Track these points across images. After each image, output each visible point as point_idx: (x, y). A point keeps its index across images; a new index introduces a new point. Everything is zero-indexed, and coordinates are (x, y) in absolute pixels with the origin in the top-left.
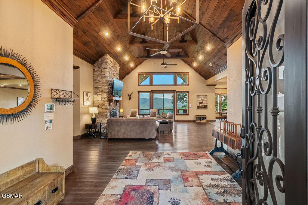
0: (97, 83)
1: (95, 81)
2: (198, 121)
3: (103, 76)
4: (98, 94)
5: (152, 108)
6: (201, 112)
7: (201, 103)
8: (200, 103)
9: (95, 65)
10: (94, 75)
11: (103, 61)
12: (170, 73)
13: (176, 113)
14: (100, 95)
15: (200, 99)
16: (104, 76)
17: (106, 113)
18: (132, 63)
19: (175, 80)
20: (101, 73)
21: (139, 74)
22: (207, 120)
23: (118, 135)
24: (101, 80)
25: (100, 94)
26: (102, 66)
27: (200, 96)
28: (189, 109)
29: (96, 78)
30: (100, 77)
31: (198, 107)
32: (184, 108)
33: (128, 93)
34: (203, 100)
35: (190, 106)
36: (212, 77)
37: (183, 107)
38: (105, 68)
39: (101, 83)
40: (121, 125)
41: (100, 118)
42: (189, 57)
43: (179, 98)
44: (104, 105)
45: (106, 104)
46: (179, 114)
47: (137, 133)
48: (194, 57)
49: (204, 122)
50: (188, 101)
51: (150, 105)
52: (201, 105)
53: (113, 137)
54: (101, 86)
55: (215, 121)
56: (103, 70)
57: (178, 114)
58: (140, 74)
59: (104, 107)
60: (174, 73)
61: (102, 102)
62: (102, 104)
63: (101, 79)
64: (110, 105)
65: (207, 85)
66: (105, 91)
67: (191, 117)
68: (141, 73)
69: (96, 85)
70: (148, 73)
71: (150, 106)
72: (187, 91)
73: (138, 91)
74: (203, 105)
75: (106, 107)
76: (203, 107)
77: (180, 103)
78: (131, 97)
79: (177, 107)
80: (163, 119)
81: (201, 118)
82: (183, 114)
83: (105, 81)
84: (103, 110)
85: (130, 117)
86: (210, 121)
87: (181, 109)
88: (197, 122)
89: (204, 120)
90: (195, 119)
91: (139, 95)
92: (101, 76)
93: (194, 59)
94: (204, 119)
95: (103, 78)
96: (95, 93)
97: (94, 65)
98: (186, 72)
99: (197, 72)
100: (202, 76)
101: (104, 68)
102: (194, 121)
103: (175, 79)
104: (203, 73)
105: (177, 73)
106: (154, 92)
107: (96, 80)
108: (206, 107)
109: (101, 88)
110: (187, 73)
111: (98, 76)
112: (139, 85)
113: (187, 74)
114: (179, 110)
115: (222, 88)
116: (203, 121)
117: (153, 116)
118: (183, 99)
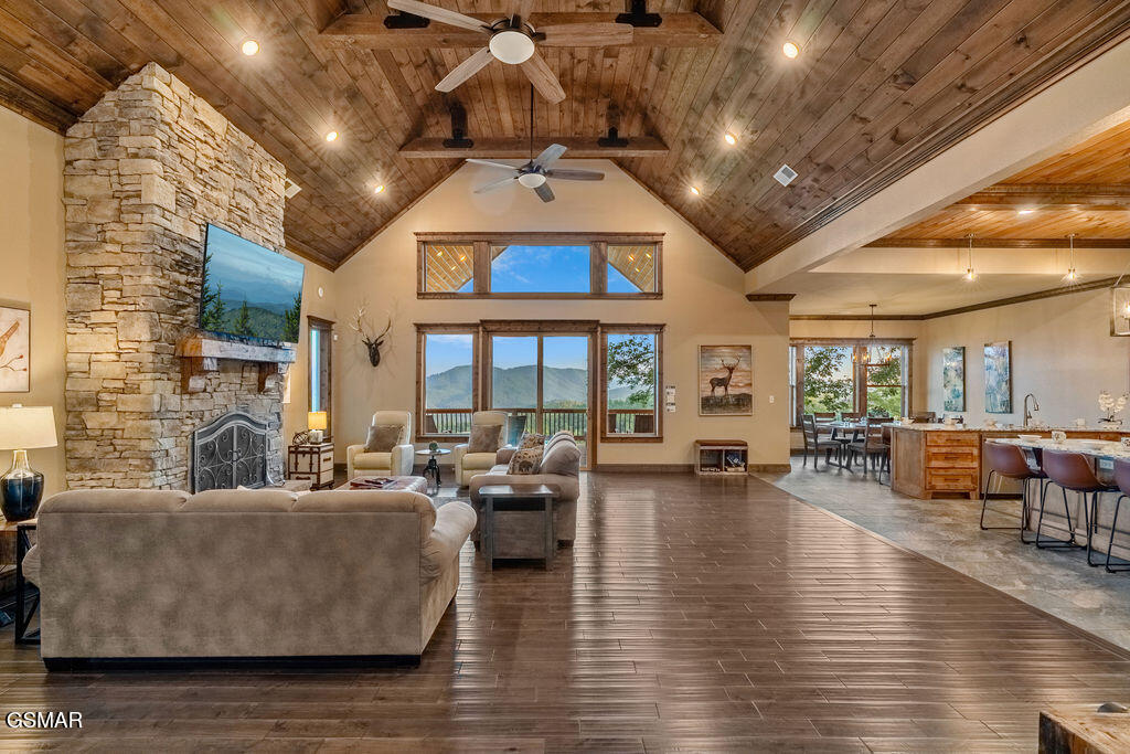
0: (87, 248)
1: (79, 236)
2: (707, 473)
3: (129, 201)
4: (95, 318)
5: (485, 408)
6: (723, 428)
7: (723, 383)
8: (716, 383)
9: (76, 131)
10: (68, 194)
11: (124, 106)
12: (573, 238)
13: (603, 432)
14: (106, 329)
15: (717, 363)
16: (132, 201)
17: (145, 445)
18: (378, 176)
19: (598, 270)
20: (116, 187)
21: (423, 238)
22: (751, 466)
23: (122, 632)
24: (115, 232)
25: (111, 317)
26: (124, 141)
27: (718, 350)
28: (665, 411)
29: (81, 219)
30: (108, 210)
31: (709, 404)
32: (637, 406)
33: (367, 331)
34: (731, 370)
35: (670, 399)
36: (779, 249)
37: (633, 399)
38: (142, 153)
39: (117, 248)
40: (149, 547)
41: (103, 475)
42: (665, 146)
43: (619, 364)
44: (136, 390)
45: (146, 387)
46: (617, 434)
47: (276, 614)
48: (692, 142)
49: (736, 478)
50: (661, 374)
51: (475, 390)
52: (720, 391)
53: (85, 648)
54: (113, 271)
55: (786, 469)
56: (127, 166)
57: (609, 435)
58: (426, 242)
59: (130, 402)
60: (592, 238)
61: (118, 369)
62: (120, 384)
63: (112, 226)
64: (185, 389)
65: (750, 297)
66: (142, 300)
67: (673, 450)
68: (434, 234)
69: (85, 260)
70: (466, 237)
71: (476, 396)
72: (656, 326)
73: (415, 324)
74: (731, 391)
75: (147, 402)
76: (732, 400)
77: (621, 383)
78: (383, 351)
79: (604, 402)
80: (519, 479)
81: (720, 455)
82: (632, 434)
83: (139, 237)
84: (130, 423)
85: (366, 451)
86: (765, 469)
87: (626, 412)
88: (703, 480)
89: (738, 465)
90: (696, 460)
91: (419, 342)
92: (115, 203)
93: (689, 154)
94: (736, 461)
95: (125, 217)
96: (75, 315)
97: (71, 132)
98: (653, 235)
99: (702, 232)
100: (728, 254)
101: (136, 156)
102: (688, 471)
103: (595, 266)
104: (736, 231)
105: (603, 238)
106: (494, 328)
107: (80, 229)
108: (743, 402)
109: (112, 284)
110: (656, 239)
111: (92, 203)
112: (421, 295)
113: (654, 241)
114: (618, 415)
115: (810, 318)
116: (731, 472)
117: (482, 447)
118: (632, 367)
